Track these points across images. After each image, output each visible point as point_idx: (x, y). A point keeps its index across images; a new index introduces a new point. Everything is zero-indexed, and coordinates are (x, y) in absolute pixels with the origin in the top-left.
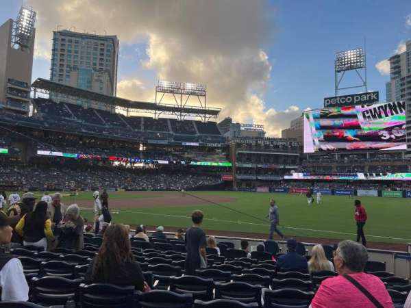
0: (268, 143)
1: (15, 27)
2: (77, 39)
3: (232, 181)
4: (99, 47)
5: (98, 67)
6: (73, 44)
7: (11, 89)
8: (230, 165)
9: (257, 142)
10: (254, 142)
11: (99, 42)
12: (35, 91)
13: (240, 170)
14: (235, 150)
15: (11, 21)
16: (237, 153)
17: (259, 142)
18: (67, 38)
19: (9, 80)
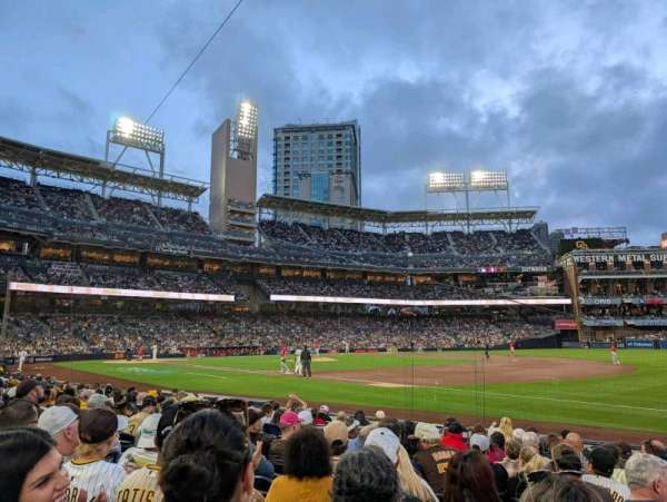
0: (639, 259)
1: (233, 129)
2: (305, 134)
3: (576, 331)
4: (335, 140)
5: (335, 169)
6: (300, 141)
7: (233, 212)
8: (568, 301)
9: (616, 257)
10: (611, 258)
11: (334, 133)
12: (261, 212)
13: (587, 309)
14: (576, 275)
15: (228, 121)
16: (580, 280)
17: (621, 258)
18: (292, 135)
19: (230, 201)
